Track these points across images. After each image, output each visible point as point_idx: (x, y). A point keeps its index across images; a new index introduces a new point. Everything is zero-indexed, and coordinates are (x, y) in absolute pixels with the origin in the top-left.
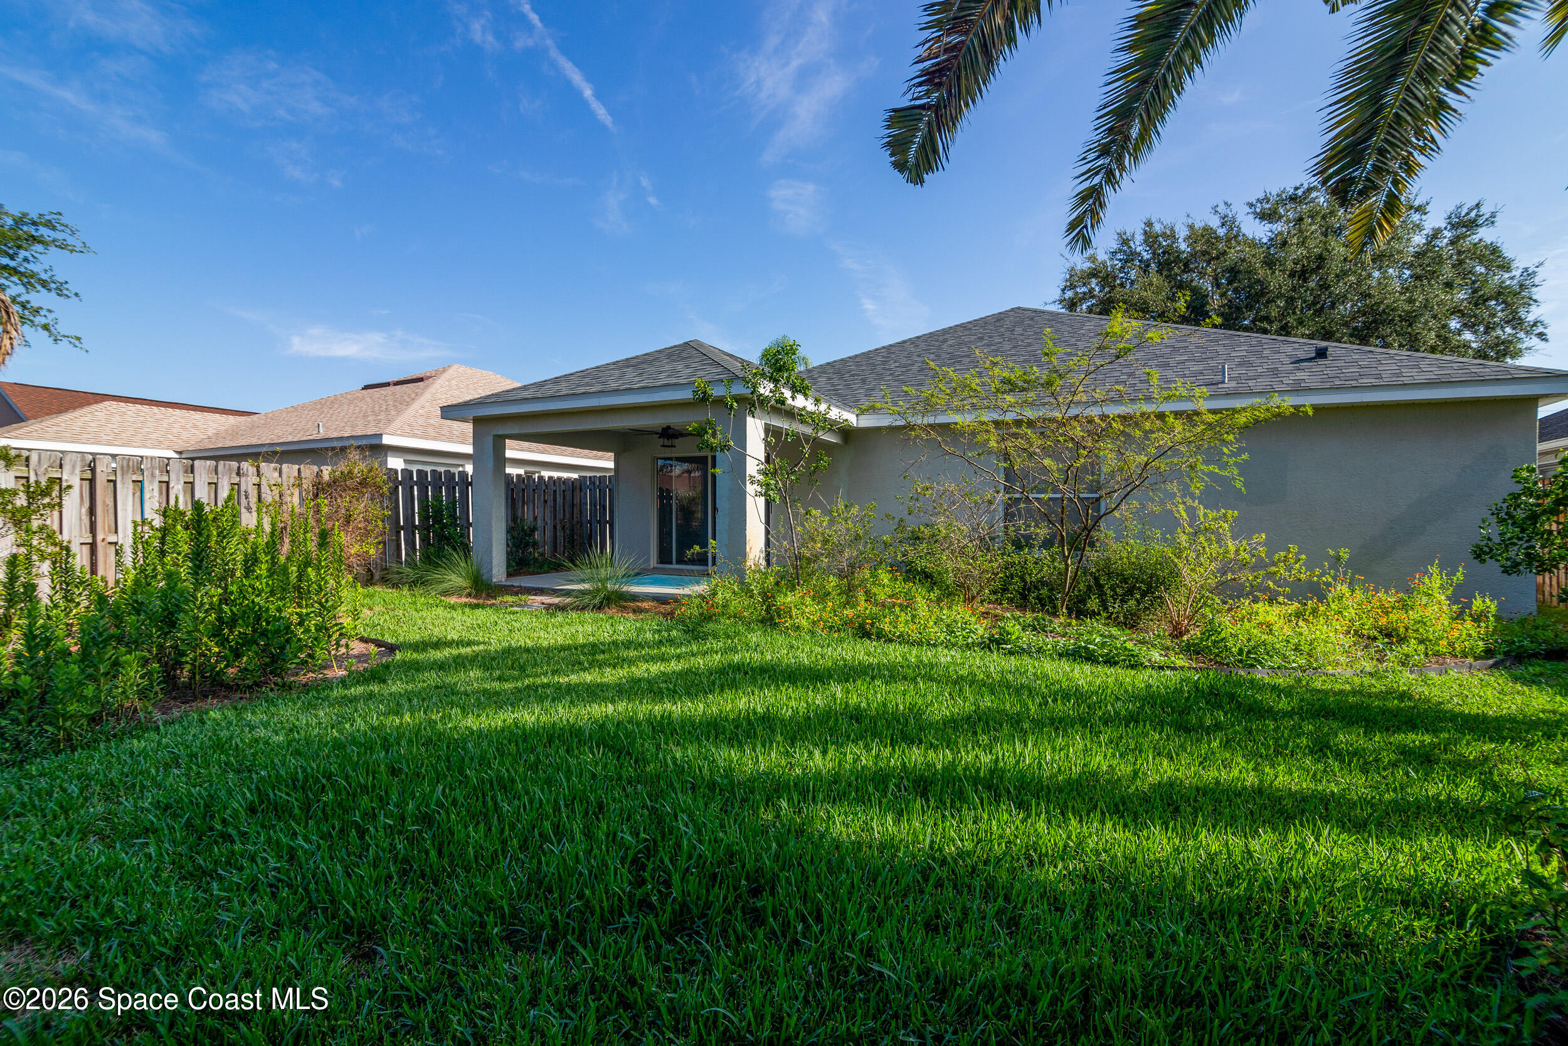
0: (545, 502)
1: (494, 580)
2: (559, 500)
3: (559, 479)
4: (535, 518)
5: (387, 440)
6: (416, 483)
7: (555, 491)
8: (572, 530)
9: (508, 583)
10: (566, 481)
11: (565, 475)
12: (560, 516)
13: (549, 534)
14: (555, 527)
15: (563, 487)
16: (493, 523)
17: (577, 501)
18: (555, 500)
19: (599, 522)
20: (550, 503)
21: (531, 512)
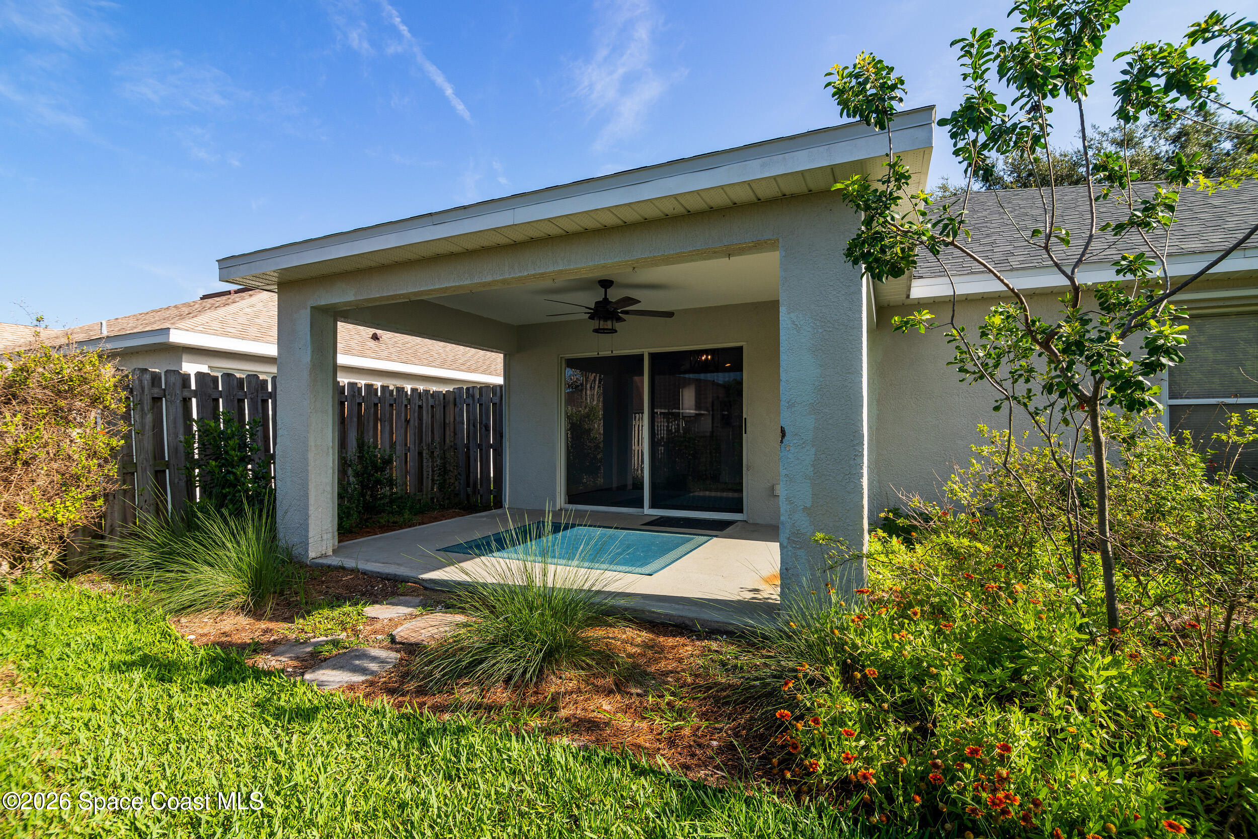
0: (407, 422)
1: (312, 554)
2: (426, 417)
3: (427, 392)
4: (393, 445)
5: (177, 337)
6: (195, 394)
7: (420, 407)
8: (444, 458)
9: (335, 561)
10: (435, 395)
11: (433, 388)
12: (427, 439)
13: (412, 464)
14: (420, 454)
15: (431, 402)
16: (311, 456)
17: (450, 419)
18: (420, 419)
19: (480, 446)
20: (414, 422)
21: (387, 435)
